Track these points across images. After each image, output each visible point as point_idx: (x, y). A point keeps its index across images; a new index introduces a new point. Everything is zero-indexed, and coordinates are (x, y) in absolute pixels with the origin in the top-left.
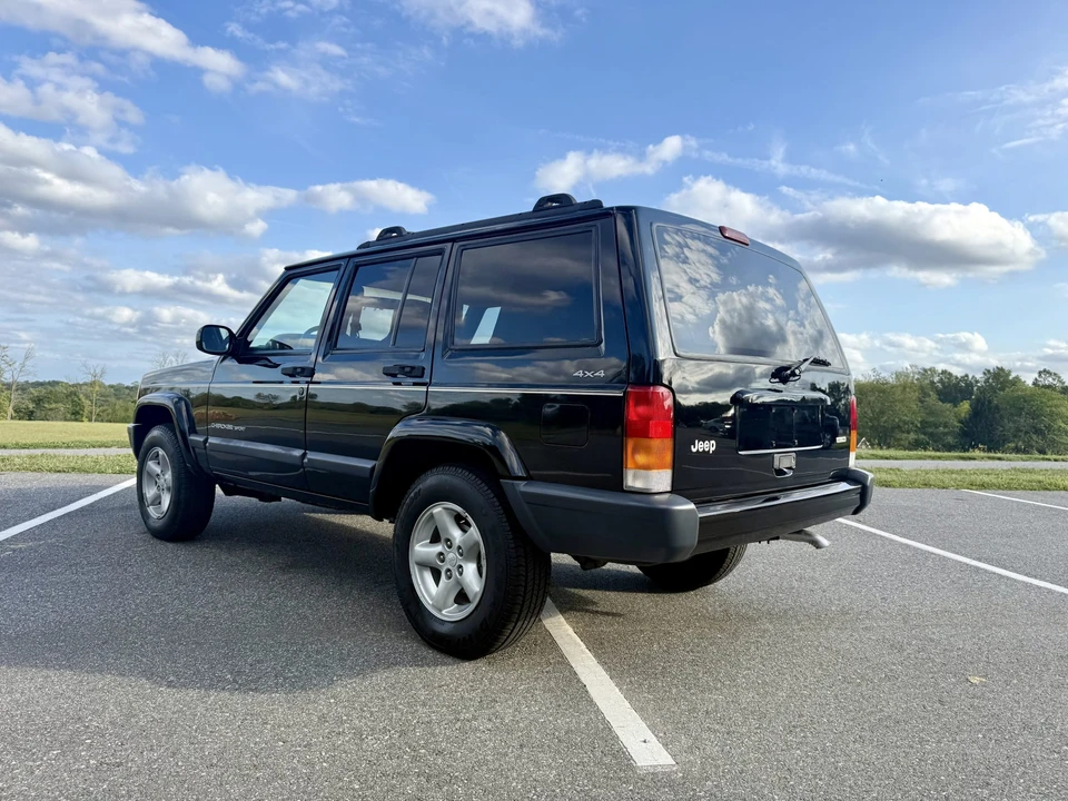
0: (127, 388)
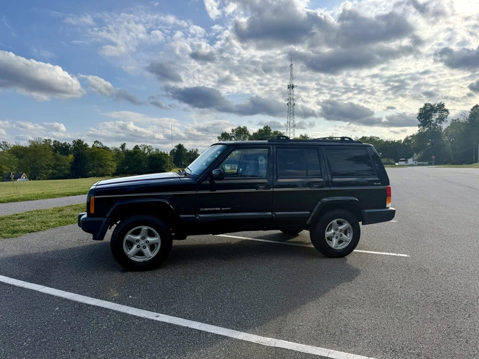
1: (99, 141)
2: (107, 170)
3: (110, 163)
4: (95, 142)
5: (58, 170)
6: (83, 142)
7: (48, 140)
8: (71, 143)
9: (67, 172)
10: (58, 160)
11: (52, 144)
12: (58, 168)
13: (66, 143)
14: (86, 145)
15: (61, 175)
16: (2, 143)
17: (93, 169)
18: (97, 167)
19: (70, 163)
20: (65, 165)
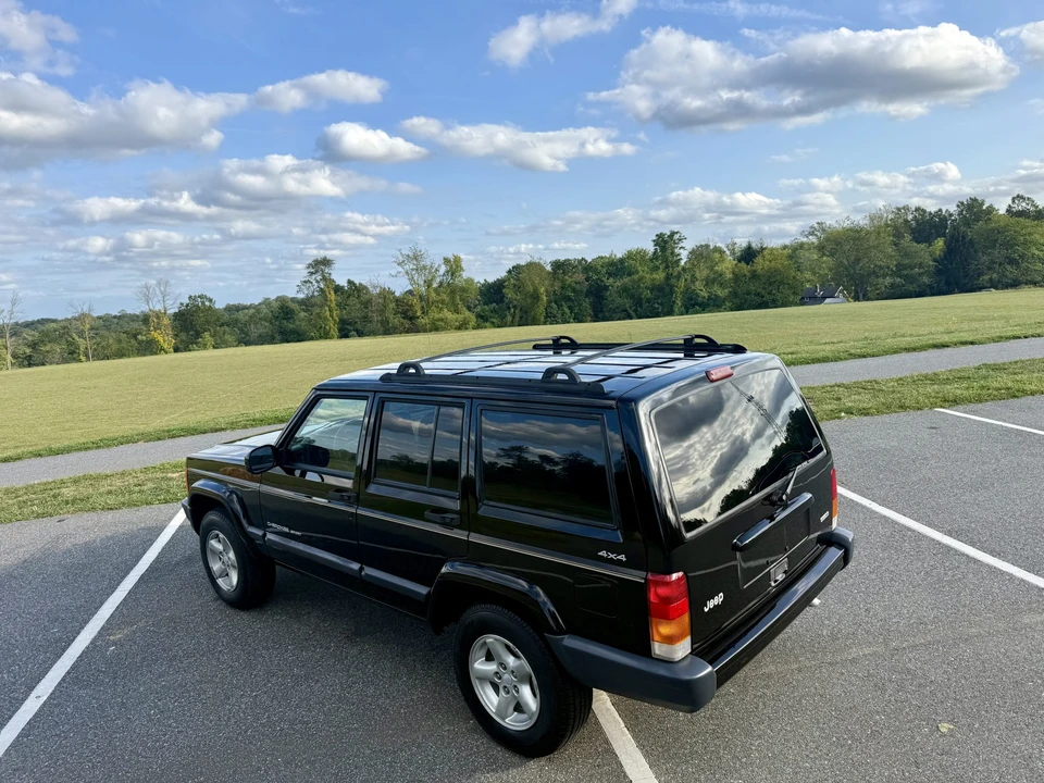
0: (115, 317)
1: (1026, 196)
2: (1027, 269)
3: (1037, 252)
4: (1013, 199)
5: (906, 277)
6: (983, 204)
7: (904, 208)
8: (953, 209)
9: (925, 279)
10: (907, 255)
11: (910, 217)
12: (905, 272)
13: (940, 210)
14: (991, 210)
15: (911, 288)
16: (816, 225)
17: (989, 269)
18: (1000, 264)
19: (935, 260)
20: (921, 266)
